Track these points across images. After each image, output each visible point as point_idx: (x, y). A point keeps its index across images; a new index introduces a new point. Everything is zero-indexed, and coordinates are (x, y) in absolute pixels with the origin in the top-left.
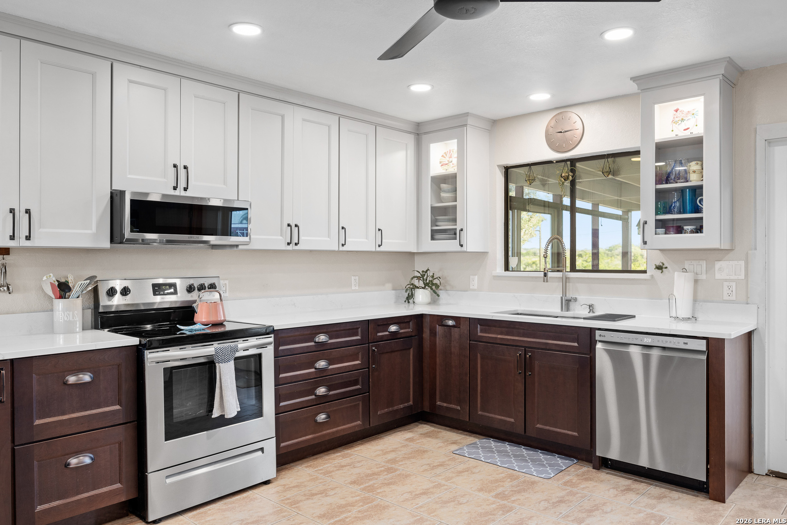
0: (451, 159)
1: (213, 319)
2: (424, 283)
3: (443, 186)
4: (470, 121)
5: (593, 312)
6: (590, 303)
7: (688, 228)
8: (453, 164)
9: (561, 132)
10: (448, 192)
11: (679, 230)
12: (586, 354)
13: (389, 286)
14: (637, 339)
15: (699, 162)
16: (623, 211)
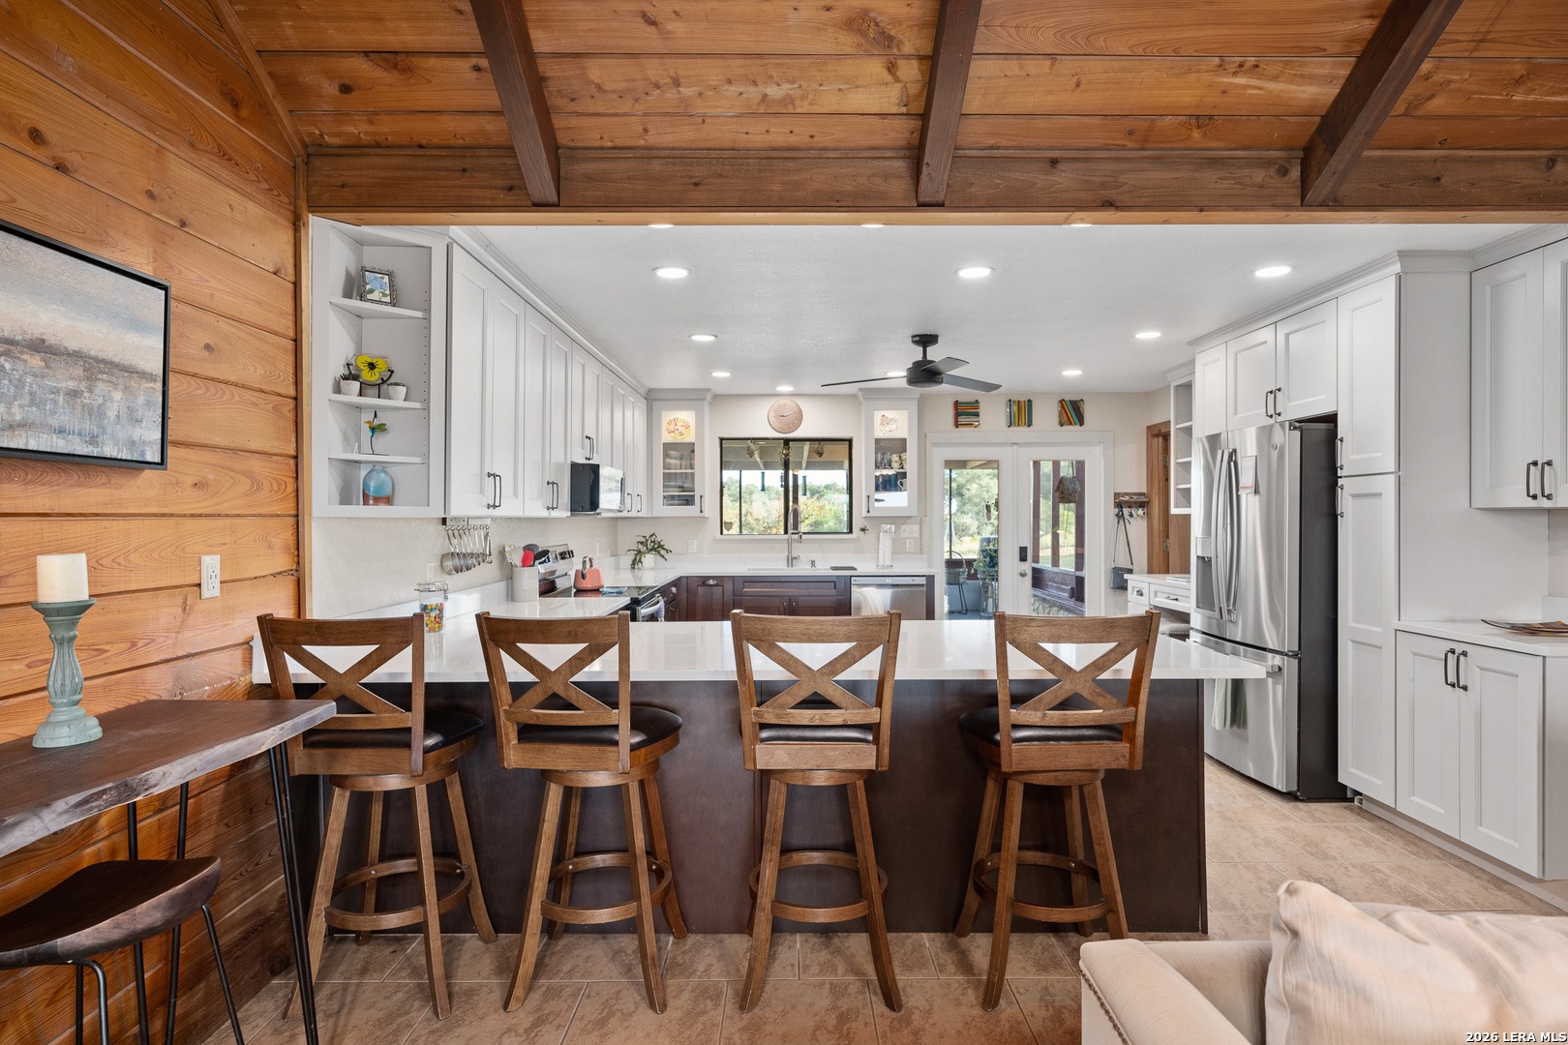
0: (677, 427)
2: (647, 548)
4: (708, 396)
6: (812, 559)
9: (783, 416)
12: (842, 596)
15: (904, 456)
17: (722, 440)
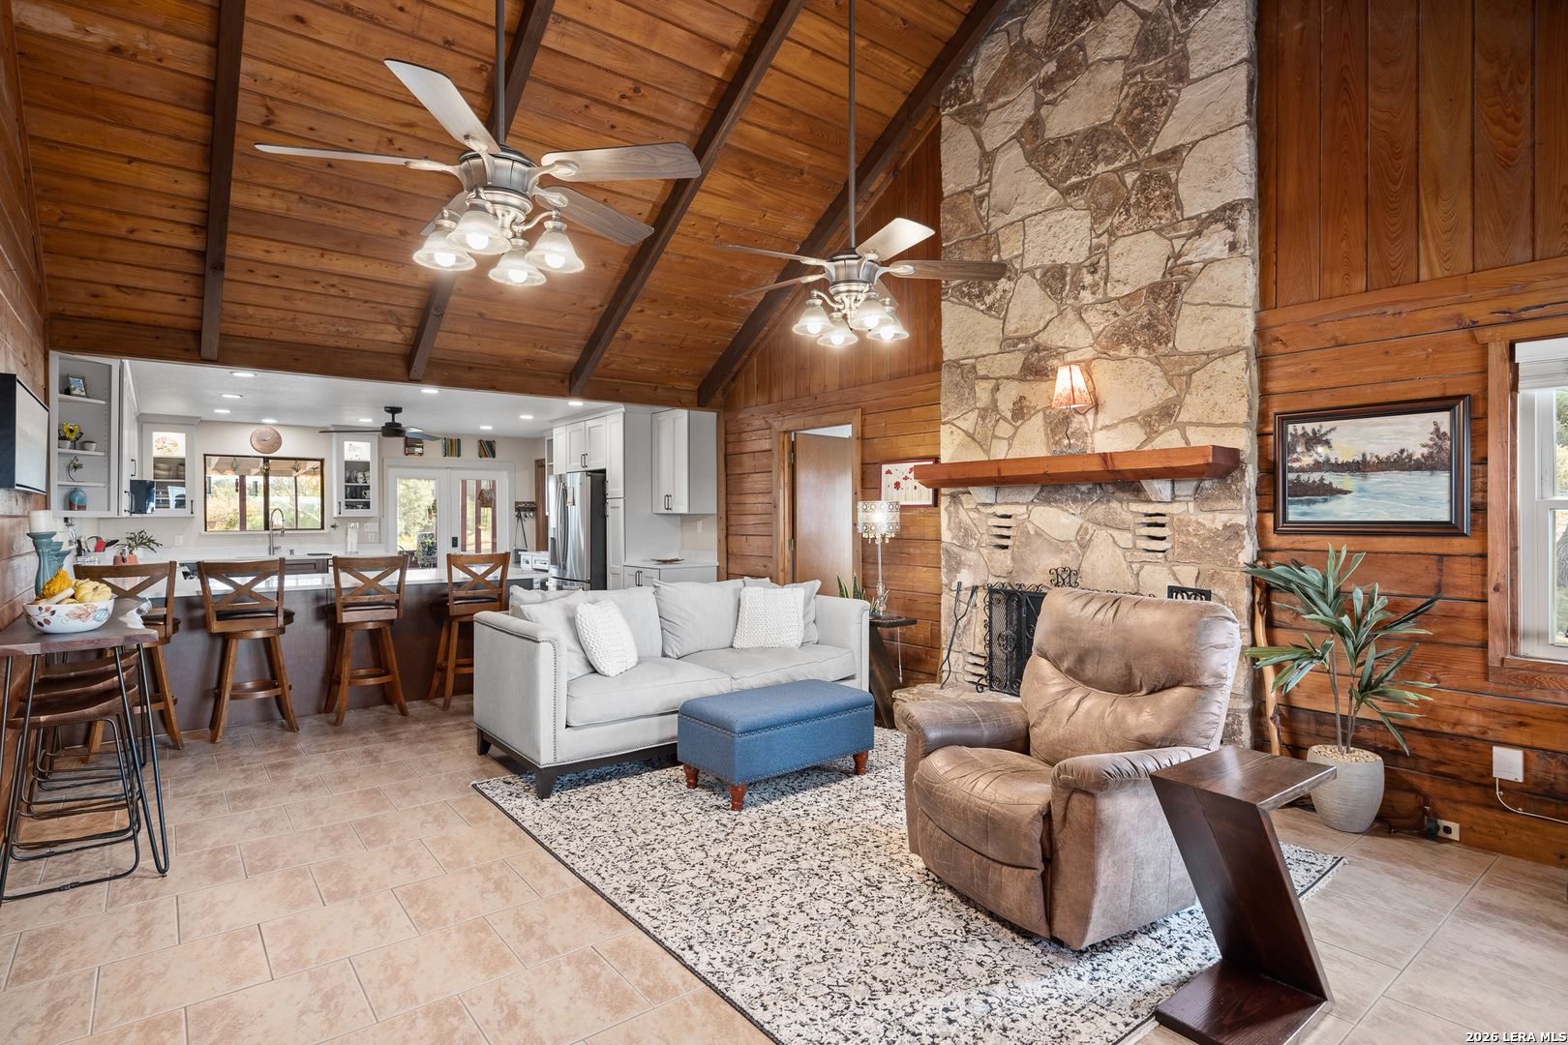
10: (165, 470)
15: (367, 473)
17: (205, 455)
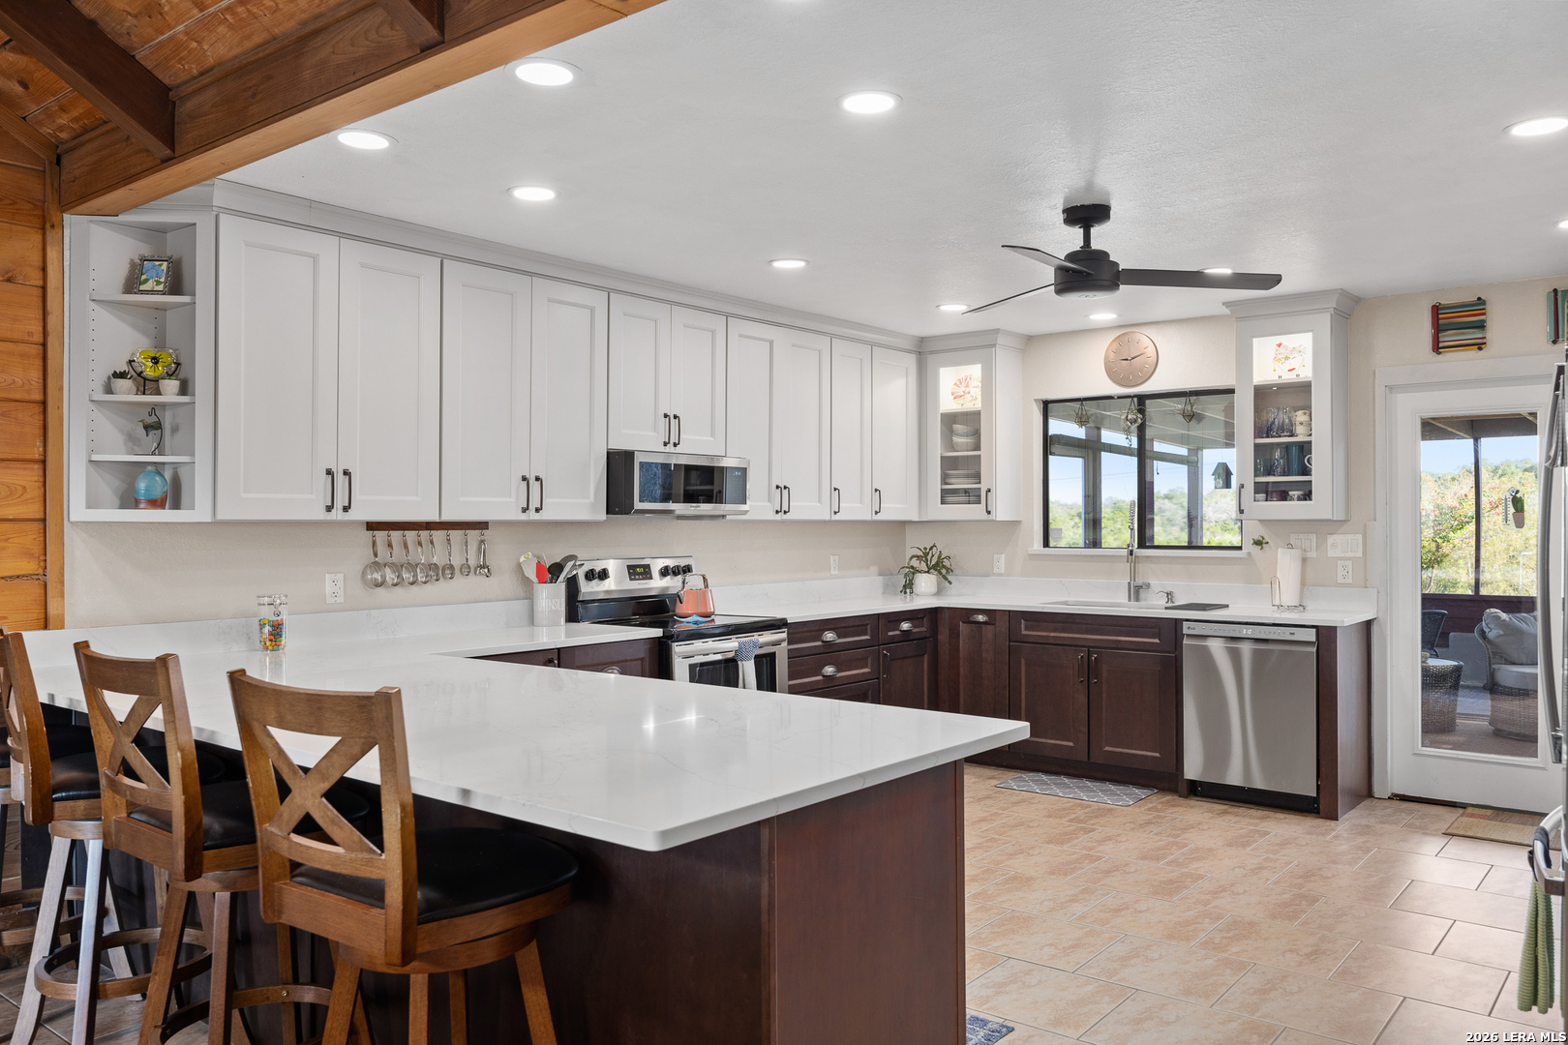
0: (968, 389)
1: (701, 610)
2: (927, 565)
3: (958, 427)
4: (1001, 340)
5: (1173, 602)
6: (1168, 590)
7: (1295, 493)
8: (971, 396)
9: (1127, 360)
10: (966, 435)
11: (1284, 496)
12: (1169, 652)
13: (874, 569)
14: (1234, 631)
15: (1307, 412)
16: (1189, 450)
17: (1047, 402)
